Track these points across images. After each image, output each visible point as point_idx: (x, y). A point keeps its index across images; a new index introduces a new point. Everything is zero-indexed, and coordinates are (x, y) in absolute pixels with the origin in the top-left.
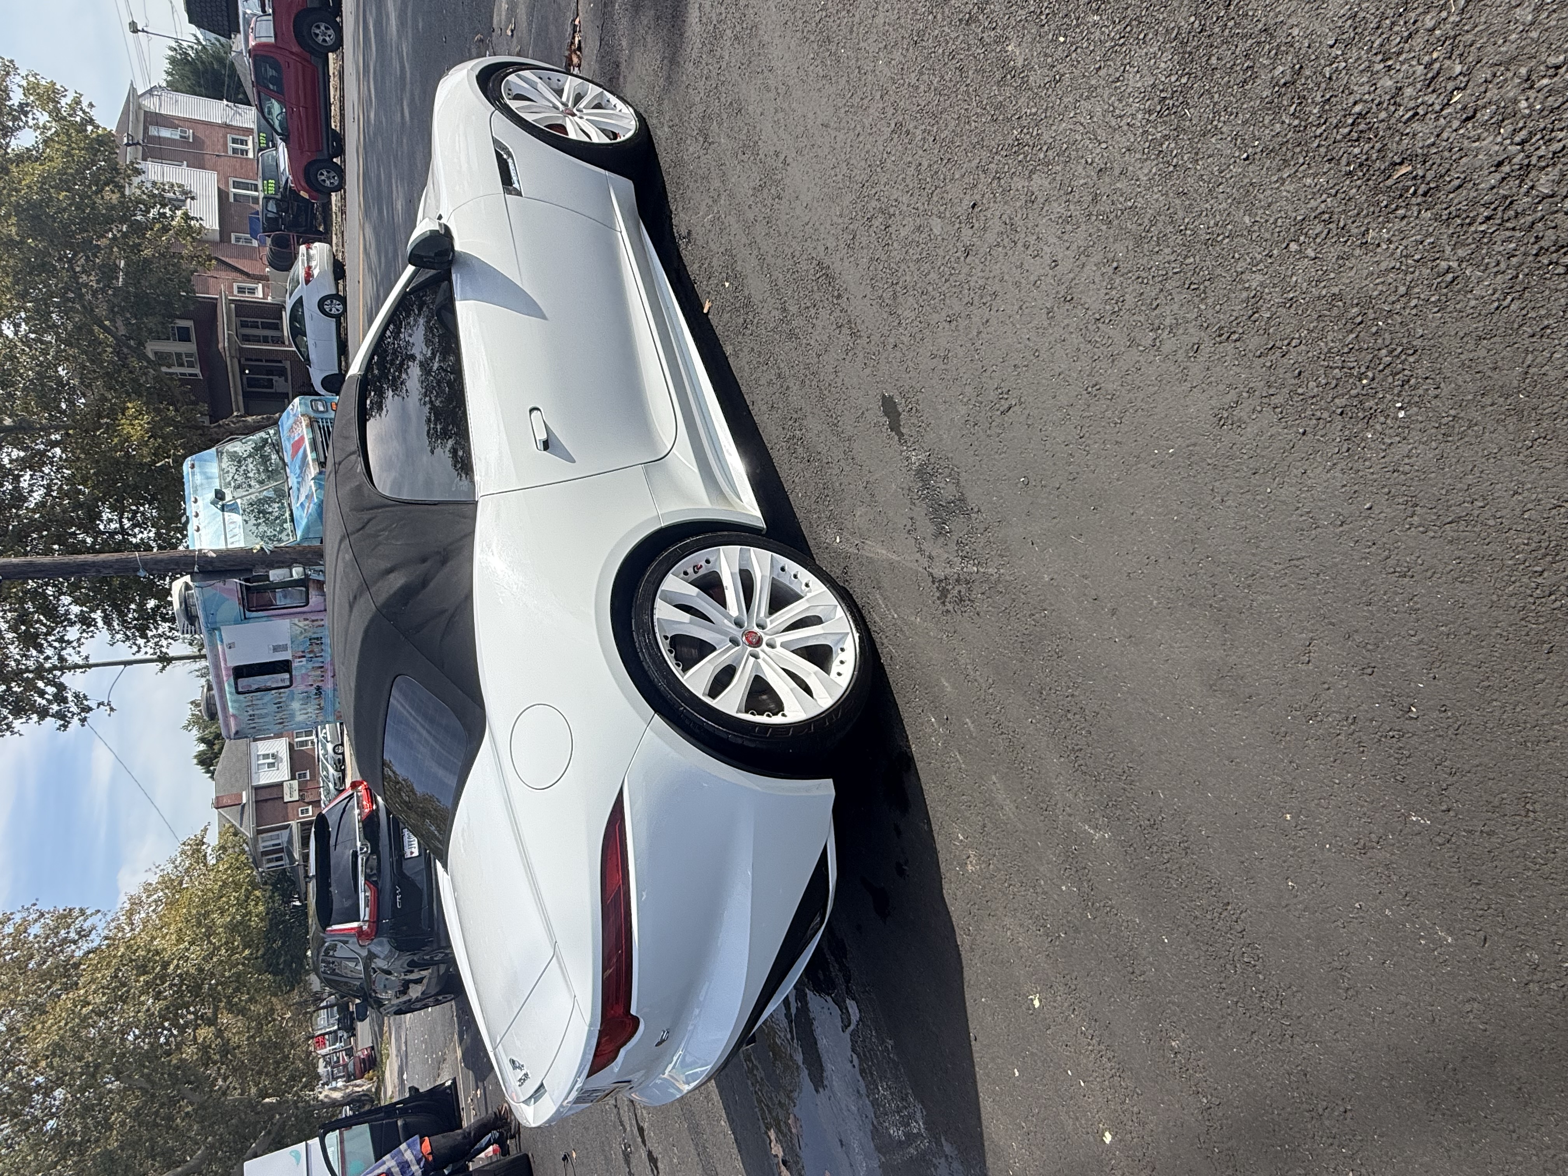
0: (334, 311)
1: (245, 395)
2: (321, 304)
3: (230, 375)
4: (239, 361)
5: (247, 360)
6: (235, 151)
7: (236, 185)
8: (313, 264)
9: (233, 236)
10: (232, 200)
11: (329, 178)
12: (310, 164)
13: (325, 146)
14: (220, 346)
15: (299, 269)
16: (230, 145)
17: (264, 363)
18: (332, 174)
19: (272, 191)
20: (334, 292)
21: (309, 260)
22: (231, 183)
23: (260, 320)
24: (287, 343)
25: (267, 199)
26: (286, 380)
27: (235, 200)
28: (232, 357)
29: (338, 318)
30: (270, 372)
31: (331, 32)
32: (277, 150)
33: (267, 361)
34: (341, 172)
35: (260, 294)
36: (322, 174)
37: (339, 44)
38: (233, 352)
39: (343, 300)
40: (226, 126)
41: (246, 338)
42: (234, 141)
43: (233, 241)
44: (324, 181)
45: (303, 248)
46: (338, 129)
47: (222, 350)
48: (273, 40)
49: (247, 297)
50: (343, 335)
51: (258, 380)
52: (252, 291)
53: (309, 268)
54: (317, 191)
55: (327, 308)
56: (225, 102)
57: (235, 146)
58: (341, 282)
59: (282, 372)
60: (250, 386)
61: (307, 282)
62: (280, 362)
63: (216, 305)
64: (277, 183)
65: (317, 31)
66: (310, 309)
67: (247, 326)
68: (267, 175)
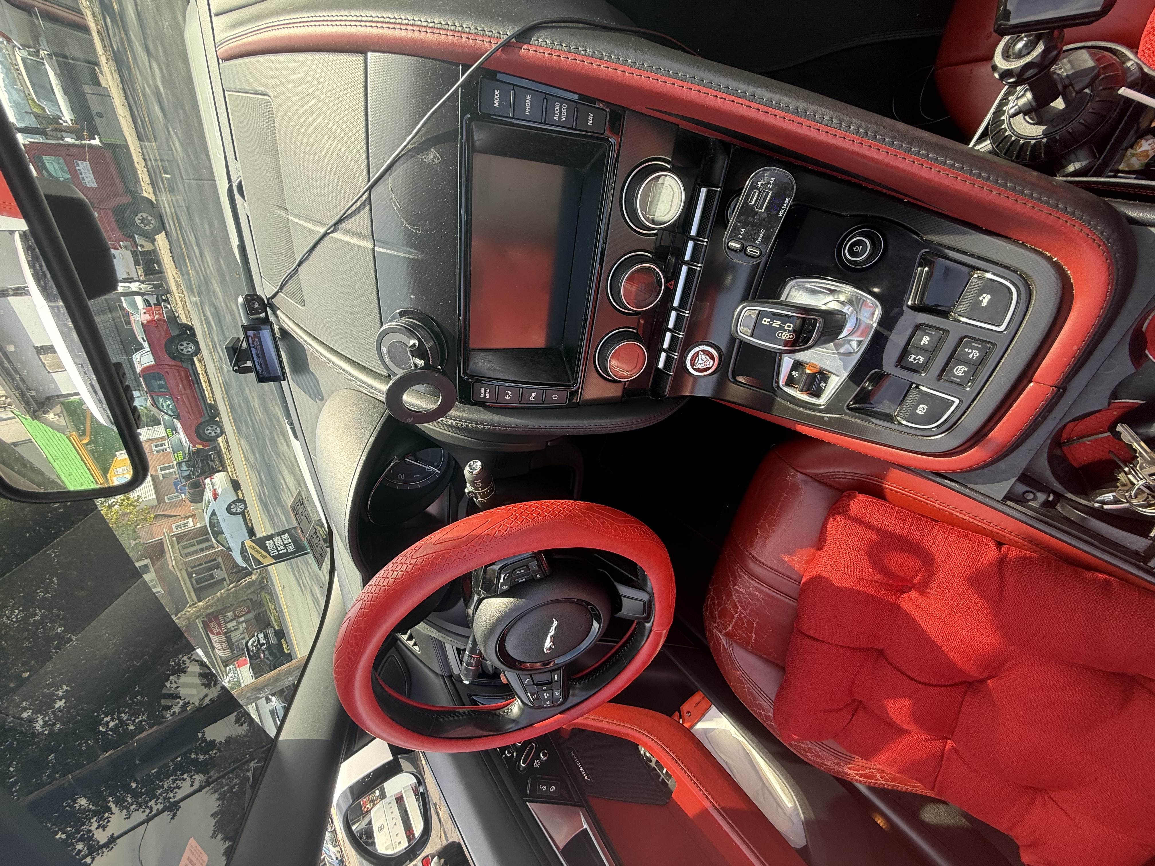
0: (239, 510)
1: (196, 590)
2: (229, 510)
3: (182, 583)
4: (187, 570)
5: (192, 568)
6: (158, 452)
7: (162, 469)
8: (216, 487)
9: (166, 498)
10: (161, 478)
11: (213, 430)
12: (198, 427)
13: (205, 412)
14: (170, 566)
15: (208, 494)
16: (154, 449)
17: (205, 566)
18: (215, 427)
19: (181, 458)
20: (236, 498)
21: (213, 486)
22: (159, 469)
23: (195, 540)
24: (216, 546)
25: (179, 464)
26: (222, 570)
27: (163, 478)
28: (180, 570)
29: (243, 514)
30: (211, 569)
31: (191, 345)
32: (178, 433)
33: (206, 563)
34: (219, 424)
35: (191, 524)
36: (208, 430)
37: (198, 351)
38: (180, 567)
39: (243, 502)
40: (150, 440)
41: (187, 555)
42: (156, 446)
43: (167, 501)
44: (210, 433)
45: (208, 481)
46: (213, 402)
47: (172, 569)
48: (153, 363)
49: (183, 529)
50: (250, 525)
51: (203, 577)
52: (185, 525)
53: (215, 490)
54: (207, 441)
55: (234, 510)
56: (146, 428)
57: (158, 449)
58: (239, 492)
59: (218, 566)
60: (198, 583)
61: (215, 499)
62: (215, 560)
63: (163, 542)
64: (184, 452)
65: (182, 348)
66: (222, 515)
67: (187, 547)
68: (175, 451)
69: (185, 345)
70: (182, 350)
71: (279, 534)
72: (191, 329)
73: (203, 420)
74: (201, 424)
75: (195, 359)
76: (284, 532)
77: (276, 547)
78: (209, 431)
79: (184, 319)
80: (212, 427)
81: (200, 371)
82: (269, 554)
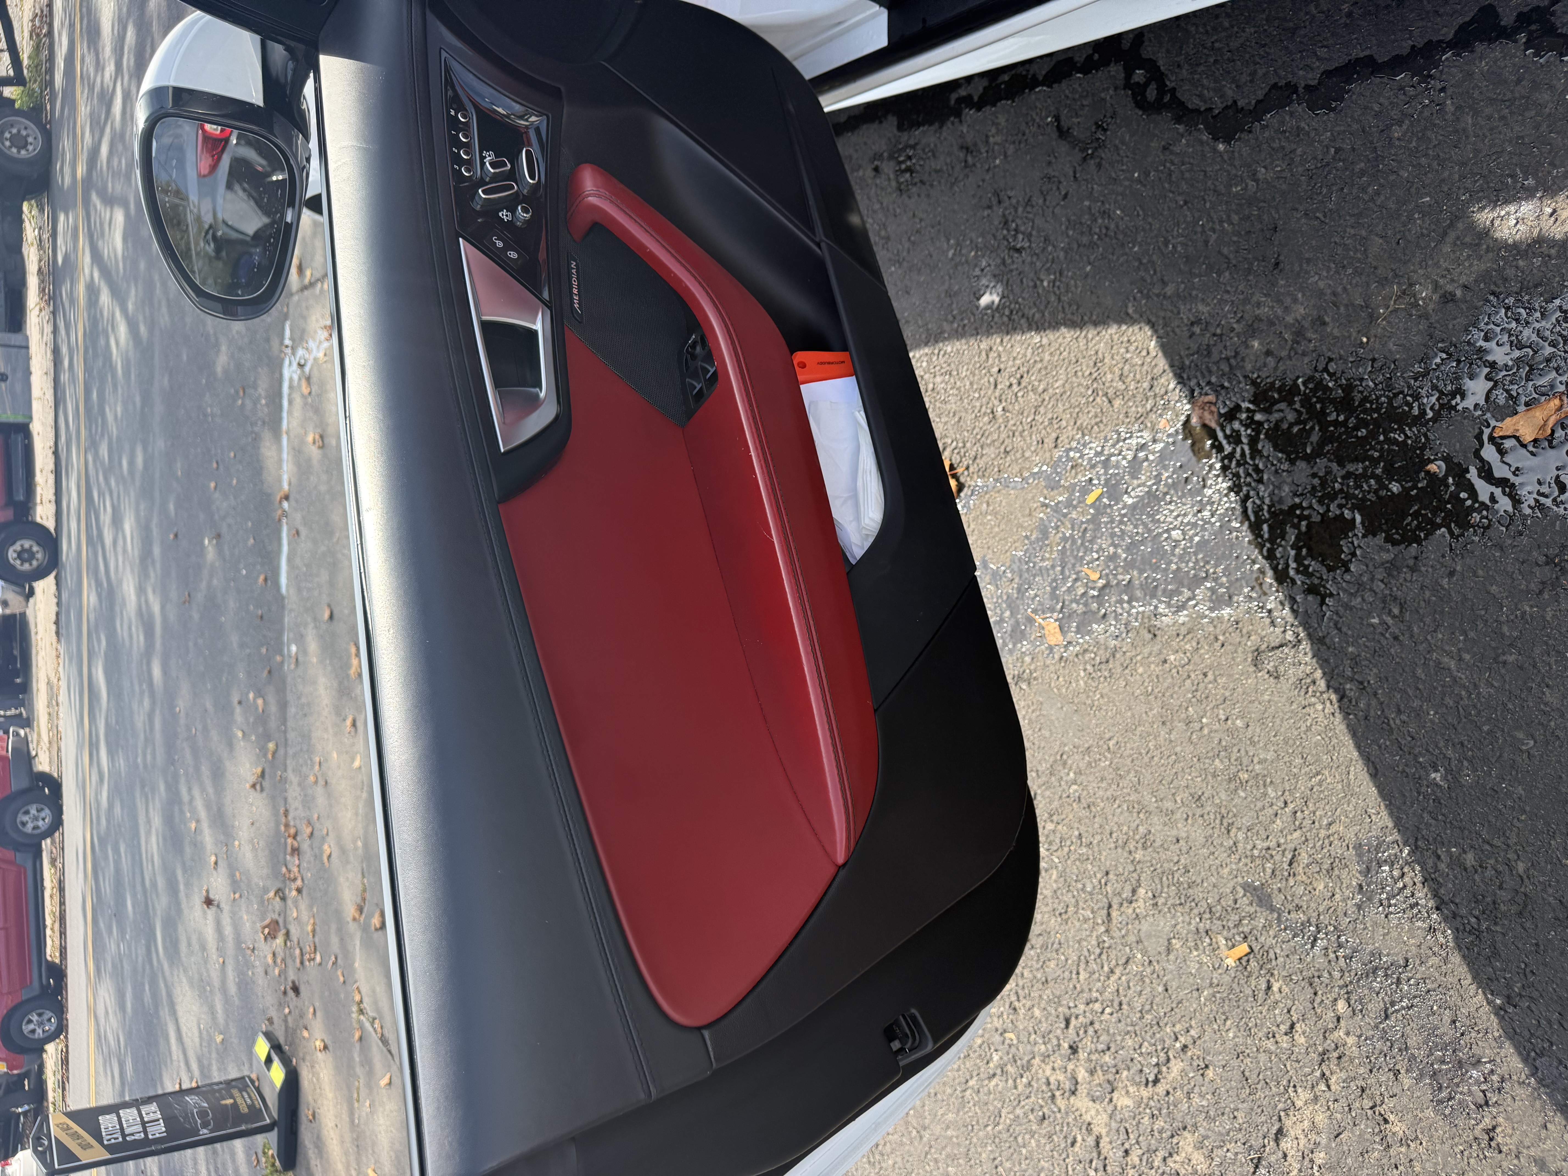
69: (33, 811)
70: (24, 824)
71: (136, 1104)
72: (55, 785)
73: (25, 995)
74: (22, 1004)
75: (46, 844)
76: (148, 1100)
77: (122, 1129)
78: (31, 1027)
79: (43, 764)
80: (40, 1015)
81: (48, 883)
82: (101, 1143)
